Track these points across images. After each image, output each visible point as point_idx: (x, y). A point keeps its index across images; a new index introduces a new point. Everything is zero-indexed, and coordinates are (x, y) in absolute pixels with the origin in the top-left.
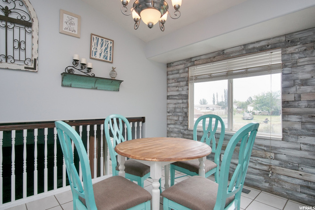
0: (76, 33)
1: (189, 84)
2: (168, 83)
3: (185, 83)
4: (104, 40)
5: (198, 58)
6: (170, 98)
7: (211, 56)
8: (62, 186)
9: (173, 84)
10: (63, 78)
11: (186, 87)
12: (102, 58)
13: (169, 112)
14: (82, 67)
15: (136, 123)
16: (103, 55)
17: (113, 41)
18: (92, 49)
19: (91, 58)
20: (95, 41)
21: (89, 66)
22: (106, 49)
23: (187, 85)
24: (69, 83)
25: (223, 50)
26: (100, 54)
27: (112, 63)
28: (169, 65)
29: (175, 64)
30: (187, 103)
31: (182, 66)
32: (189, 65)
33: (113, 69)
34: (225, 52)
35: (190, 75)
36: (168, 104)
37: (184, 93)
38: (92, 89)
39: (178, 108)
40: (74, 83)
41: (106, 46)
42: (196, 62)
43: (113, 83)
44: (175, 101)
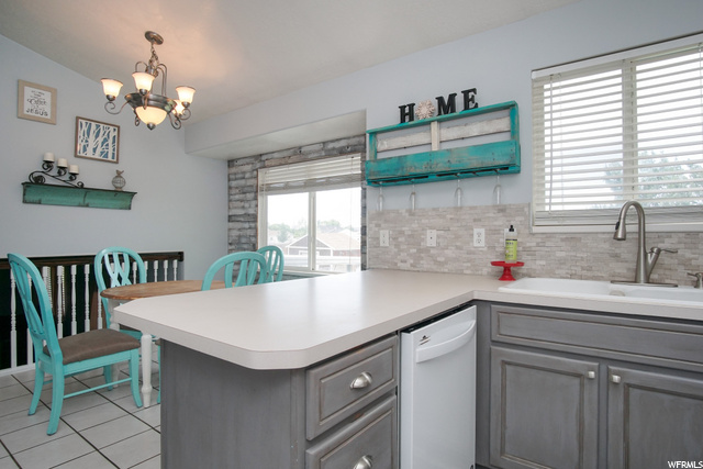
0: (49, 117)
1: (259, 198)
2: (229, 195)
3: (252, 195)
4: (102, 125)
5: (269, 156)
6: (233, 218)
7: (286, 154)
8: (26, 363)
9: (237, 197)
10: (25, 190)
11: (254, 203)
12: (97, 156)
13: (230, 244)
14: (59, 173)
15: (166, 262)
16: (99, 150)
17: (119, 127)
18: (79, 141)
19: (76, 156)
20: (85, 128)
21: (74, 169)
22: (105, 140)
23: (256, 199)
24: (36, 198)
25: (300, 148)
26: (95, 150)
27: (117, 162)
28: (231, 163)
29: (239, 162)
30: (256, 228)
31: (248, 168)
32: (258, 165)
33: (119, 174)
34: (303, 150)
35: (260, 183)
36: (230, 230)
37: (251, 211)
38: (80, 206)
39: (244, 236)
40: (44, 198)
41: (106, 136)
42: (267, 163)
43: (120, 196)
44: (239, 225)
